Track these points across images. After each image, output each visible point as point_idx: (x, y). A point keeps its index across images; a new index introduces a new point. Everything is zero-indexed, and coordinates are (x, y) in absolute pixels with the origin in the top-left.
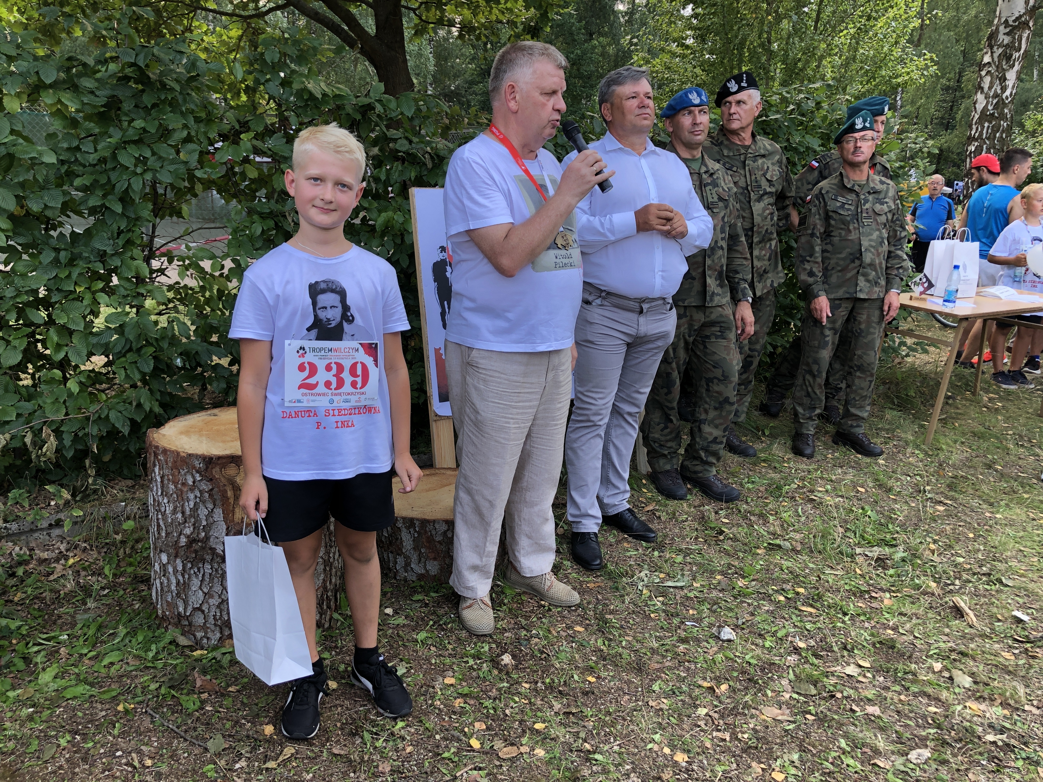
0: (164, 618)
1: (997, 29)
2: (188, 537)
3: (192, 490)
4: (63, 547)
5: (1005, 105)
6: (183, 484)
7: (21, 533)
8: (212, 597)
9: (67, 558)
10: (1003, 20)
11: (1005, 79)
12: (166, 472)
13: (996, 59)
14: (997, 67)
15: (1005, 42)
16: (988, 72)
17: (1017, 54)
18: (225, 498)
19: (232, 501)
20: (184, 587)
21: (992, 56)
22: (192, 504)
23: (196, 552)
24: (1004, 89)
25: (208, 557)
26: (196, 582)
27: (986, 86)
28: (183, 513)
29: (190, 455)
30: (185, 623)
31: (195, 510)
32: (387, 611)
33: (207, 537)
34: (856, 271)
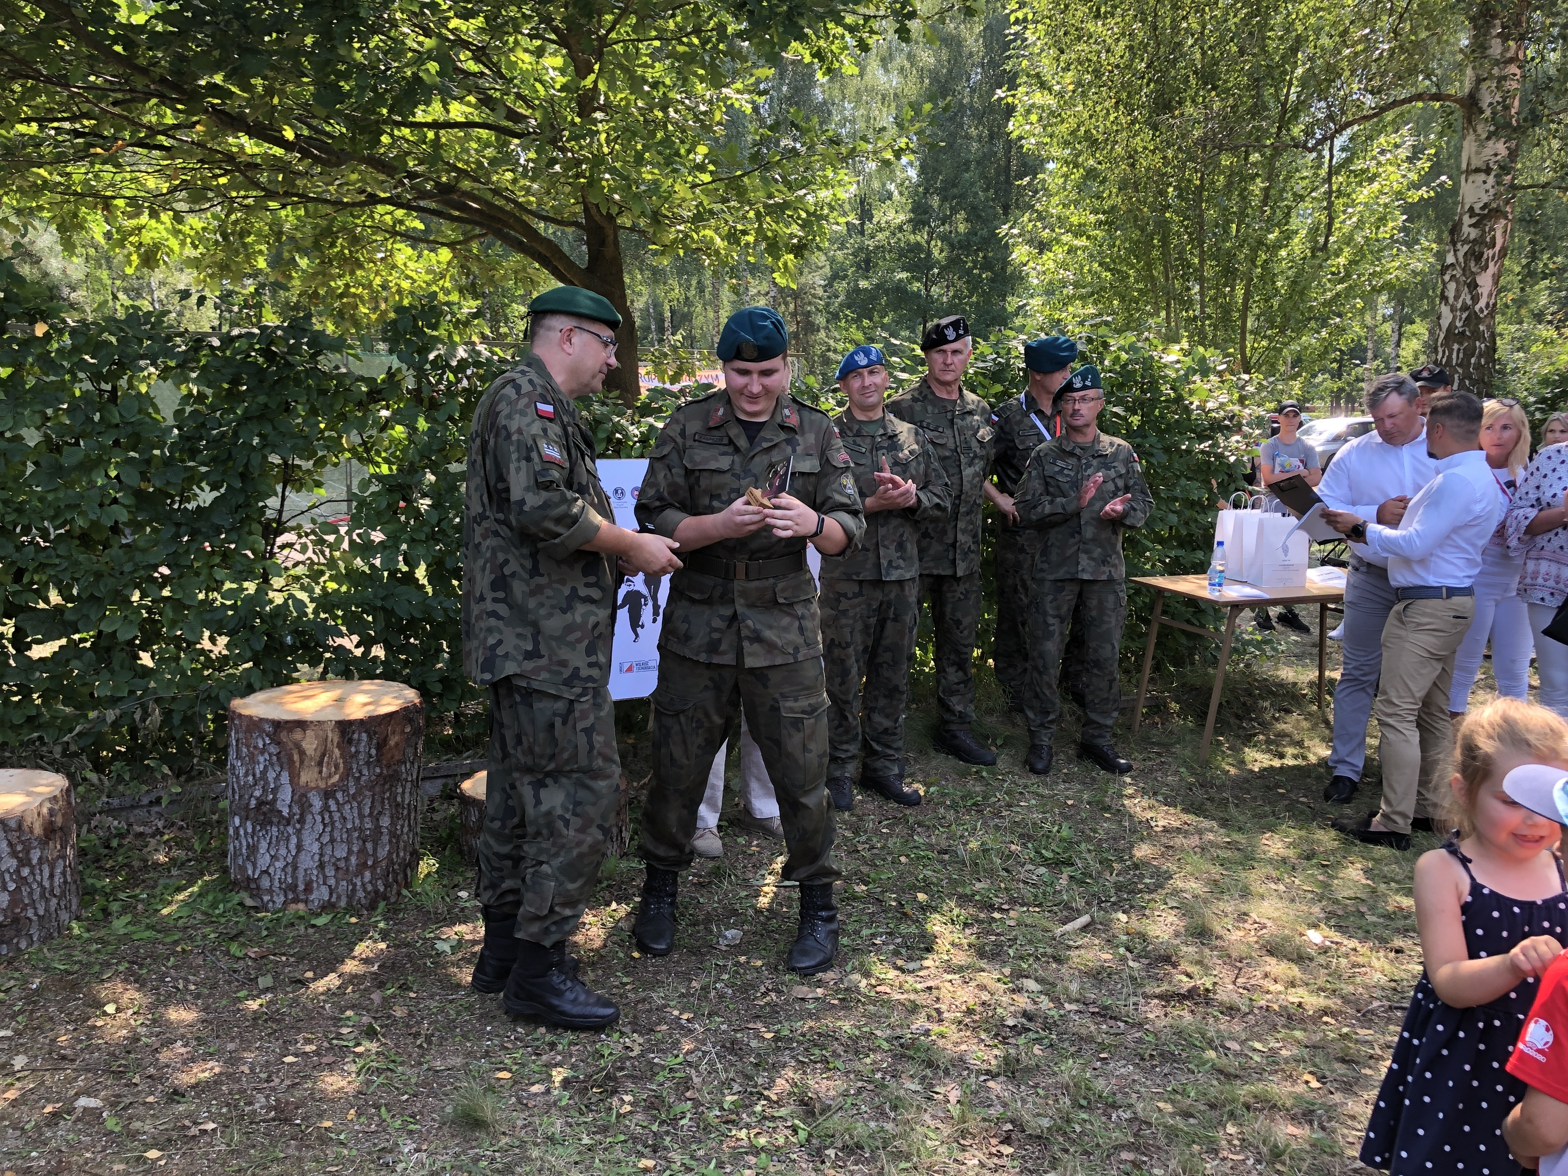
0: (235, 883)
1: (1461, 219)
2: (257, 799)
3: (262, 753)
4: (160, 824)
5: (1479, 320)
6: (255, 747)
7: (122, 809)
8: (278, 860)
9: (162, 834)
10: (1467, 207)
11: (1477, 286)
12: (241, 735)
13: (1461, 260)
14: (1464, 270)
15: (1472, 237)
16: (1453, 277)
17: (1491, 252)
18: (291, 761)
19: (298, 764)
20: (253, 849)
21: (1455, 255)
22: (262, 767)
23: (264, 814)
24: (1476, 299)
25: (275, 820)
26: (264, 845)
27: (1451, 293)
28: (254, 775)
29: (261, 719)
30: (253, 886)
31: (264, 772)
32: (461, 894)
33: (275, 800)
34: (1076, 548)
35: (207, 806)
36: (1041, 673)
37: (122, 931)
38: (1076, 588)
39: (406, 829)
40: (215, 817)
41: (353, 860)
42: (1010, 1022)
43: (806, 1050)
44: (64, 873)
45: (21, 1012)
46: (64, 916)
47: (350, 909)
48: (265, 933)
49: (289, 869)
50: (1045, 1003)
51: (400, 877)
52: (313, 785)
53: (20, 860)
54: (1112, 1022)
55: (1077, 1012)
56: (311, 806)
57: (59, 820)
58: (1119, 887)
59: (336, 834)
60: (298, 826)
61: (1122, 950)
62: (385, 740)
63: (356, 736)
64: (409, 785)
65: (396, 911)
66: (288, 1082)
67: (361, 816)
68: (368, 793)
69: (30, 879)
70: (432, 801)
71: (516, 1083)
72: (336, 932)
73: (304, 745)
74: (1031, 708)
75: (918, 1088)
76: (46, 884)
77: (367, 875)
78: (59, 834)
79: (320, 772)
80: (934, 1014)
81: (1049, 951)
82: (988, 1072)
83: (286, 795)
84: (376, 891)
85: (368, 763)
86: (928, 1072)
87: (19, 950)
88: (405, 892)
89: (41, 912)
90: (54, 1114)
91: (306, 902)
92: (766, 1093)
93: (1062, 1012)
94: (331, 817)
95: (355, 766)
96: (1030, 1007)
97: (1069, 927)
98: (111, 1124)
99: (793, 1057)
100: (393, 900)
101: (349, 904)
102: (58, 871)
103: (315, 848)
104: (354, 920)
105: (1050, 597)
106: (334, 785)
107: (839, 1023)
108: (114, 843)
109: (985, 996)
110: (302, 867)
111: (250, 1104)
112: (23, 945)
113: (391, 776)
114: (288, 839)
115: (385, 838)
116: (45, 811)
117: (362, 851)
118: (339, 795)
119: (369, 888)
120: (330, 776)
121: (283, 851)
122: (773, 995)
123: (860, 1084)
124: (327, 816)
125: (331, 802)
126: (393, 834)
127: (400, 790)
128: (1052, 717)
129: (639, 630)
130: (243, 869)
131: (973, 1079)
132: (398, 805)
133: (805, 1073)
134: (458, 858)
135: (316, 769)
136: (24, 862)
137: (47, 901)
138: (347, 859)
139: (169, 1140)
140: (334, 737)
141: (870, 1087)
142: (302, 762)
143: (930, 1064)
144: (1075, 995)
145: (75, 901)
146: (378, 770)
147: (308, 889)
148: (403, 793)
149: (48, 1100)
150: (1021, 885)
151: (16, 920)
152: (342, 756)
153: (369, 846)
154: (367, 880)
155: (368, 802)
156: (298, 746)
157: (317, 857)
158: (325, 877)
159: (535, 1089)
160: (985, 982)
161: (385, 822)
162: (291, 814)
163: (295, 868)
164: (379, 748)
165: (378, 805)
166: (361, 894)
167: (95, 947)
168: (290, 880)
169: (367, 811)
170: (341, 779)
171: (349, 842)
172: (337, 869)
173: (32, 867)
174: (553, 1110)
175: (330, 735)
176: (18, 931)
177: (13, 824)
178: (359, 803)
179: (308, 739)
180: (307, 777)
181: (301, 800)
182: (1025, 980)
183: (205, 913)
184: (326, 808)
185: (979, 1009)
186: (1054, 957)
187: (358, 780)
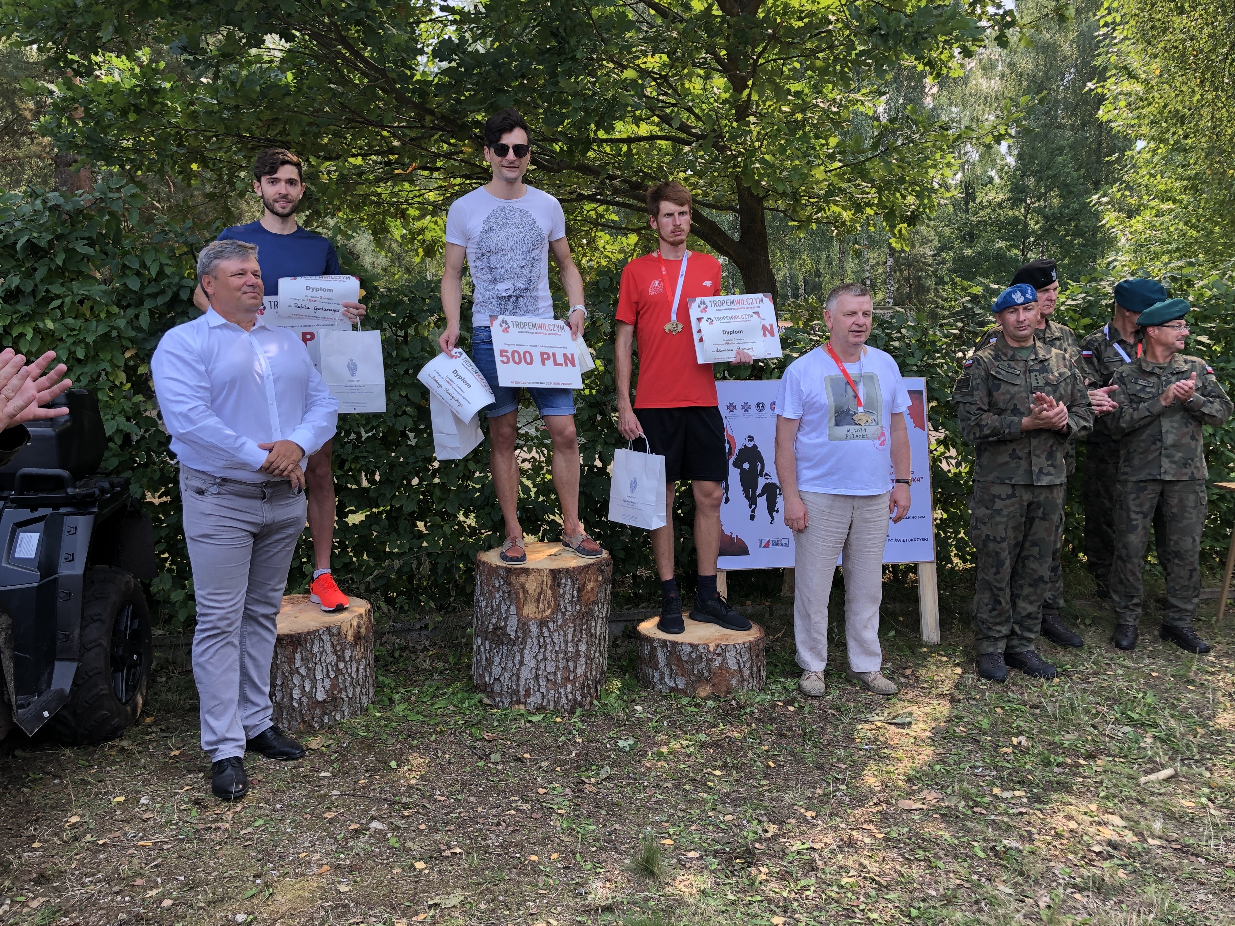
0: (477, 686)
2: (494, 625)
3: (498, 591)
4: (427, 643)
6: (493, 587)
7: (402, 631)
8: (506, 671)
9: (428, 650)
12: (484, 578)
18: (518, 598)
19: (522, 600)
20: (490, 662)
22: (497, 601)
23: (498, 636)
25: (505, 641)
26: (496, 660)
28: (492, 607)
29: (497, 567)
30: (489, 689)
31: (499, 605)
32: (637, 707)
33: (506, 626)
34: (1157, 453)
35: (459, 632)
36: (1124, 561)
37: (401, 714)
38: (1158, 489)
39: (597, 654)
40: (464, 641)
41: (559, 674)
42: (1097, 849)
43: (912, 850)
44: (365, 670)
45: (337, 760)
46: (365, 700)
47: (556, 712)
48: (496, 724)
49: (515, 678)
50: (1129, 837)
51: (593, 691)
52: (532, 616)
53: (338, 657)
54: (1193, 858)
55: (1160, 847)
56: (530, 631)
57: (363, 631)
58: (1202, 749)
59: (548, 655)
60: (521, 646)
61: (1204, 800)
62: (584, 585)
63: (563, 581)
64: (600, 621)
65: (589, 716)
66: (511, 828)
67: (566, 642)
68: (571, 625)
69: (344, 671)
70: (616, 639)
71: (676, 848)
72: (546, 728)
73: (527, 586)
74: (1116, 592)
75: (1011, 891)
76: (354, 675)
77: (569, 686)
78: (363, 641)
79: (538, 607)
80: (1025, 834)
81: (1134, 794)
82: (1075, 886)
83: (513, 623)
84: (575, 700)
85: (571, 602)
86: (1020, 880)
87: (335, 720)
88: (596, 702)
89: (350, 695)
90: (356, 831)
91: (525, 704)
92: (877, 878)
93: (1145, 845)
94: (544, 641)
95: (562, 604)
96: (1115, 838)
97: (1152, 777)
98: (393, 841)
99: (900, 855)
100: (587, 708)
101: (555, 707)
102: (362, 667)
103: (533, 664)
104: (558, 720)
105: (1133, 496)
106: (547, 617)
107: (940, 833)
108: (397, 654)
109: (1072, 825)
110: (523, 677)
111: (485, 840)
112: (338, 717)
113: (587, 613)
114: (514, 657)
115: (582, 660)
116: (355, 624)
117: (566, 668)
118: (551, 625)
119: (570, 696)
120: (544, 610)
121: (510, 665)
122: (884, 806)
123: (958, 882)
124: (541, 640)
125: (545, 630)
126: (588, 657)
127: (594, 624)
128: (1136, 601)
129: (774, 514)
130: (482, 676)
131: (1061, 890)
132: (592, 635)
133: (910, 867)
134: (635, 682)
135: (535, 605)
136: (341, 658)
137: (354, 687)
138: (555, 674)
139: (431, 857)
140: (548, 580)
141: (967, 885)
142: (525, 599)
143: (1021, 874)
144: (1157, 832)
145: (371, 690)
146: (578, 608)
147: (527, 694)
148: (596, 626)
149: (352, 821)
150: (1107, 739)
151: (334, 699)
152: (553, 595)
153: (571, 665)
154: (568, 690)
155: (571, 631)
156: (523, 586)
157: (534, 671)
158: (539, 686)
159: (691, 854)
160: (1074, 813)
161: (583, 647)
162: (517, 637)
163: (518, 678)
164: (579, 591)
165: (577, 634)
166: (564, 701)
167: (383, 723)
168: (514, 687)
169: (570, 638)
170: (552, 613)
171: (557, 661)
172: (548, 680)
173: (346, 663)
174: (705, 872)
175: (545, 580)
176: (336, 707)
177: (335, 631)
178: (565, 632)
179: (530, 582)
180: (529, 610)
181: (523, 626)
182: (1110, 816)
183: (455, 706)
184: (541, 633)
185: (1067, 835)
186: (1138, 800)
187: (564, 614)
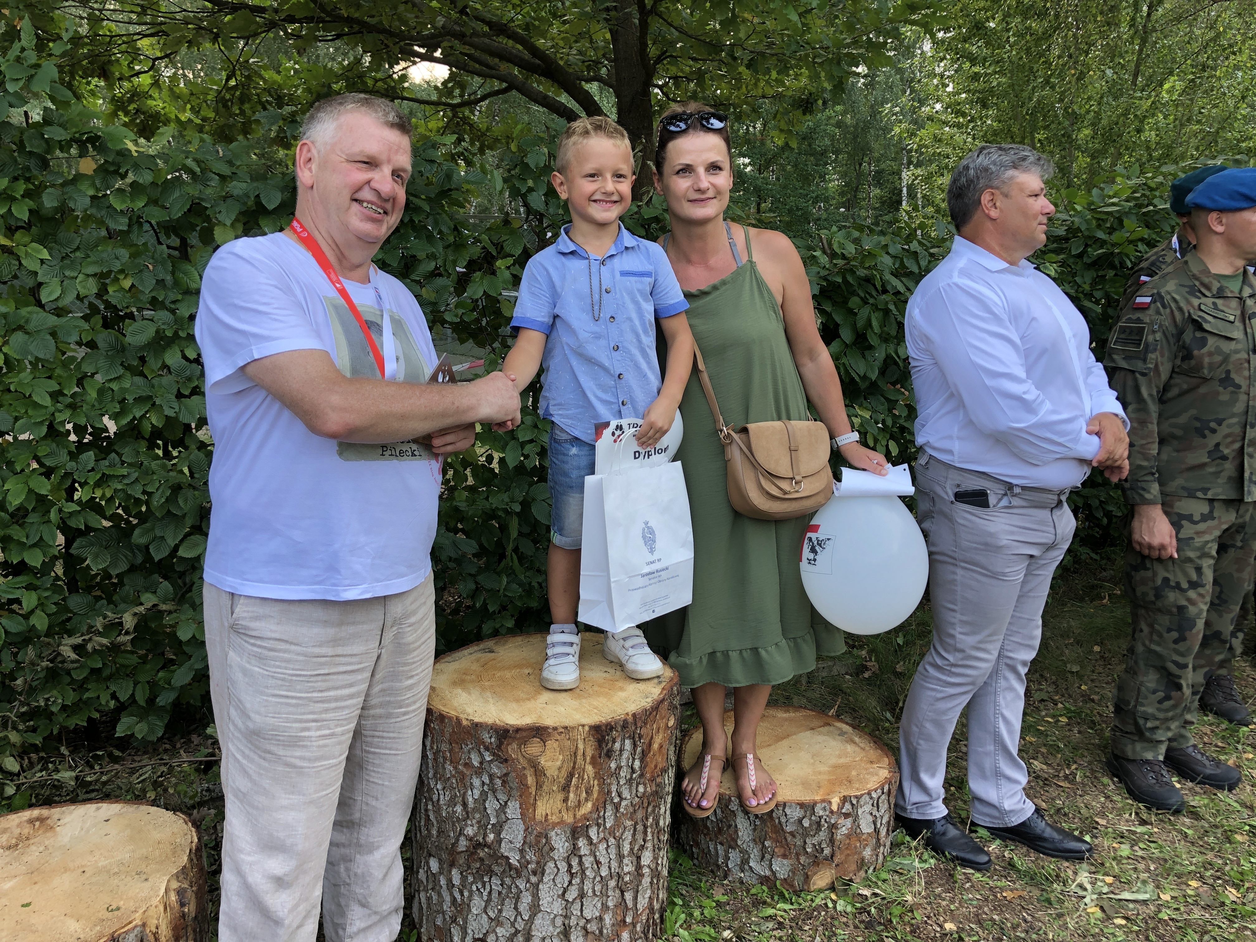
2: (471, 839)
3: (478, 774)
6: (466, 765)
8: (500, 924)
18: (523, 786)
19: (533, 790)
20: (461, 907)
22: (477, 793)
23: (481, 860)
25: (497, 869)
26: (479, 903)
28: (464, 805)
29: (477, 726)
31: (481, 801)
33: (499, 841)
41: (608, 919)
52: (554, 819)
56: (552, 849)
59: (588, 886)
60: (534, 879)
62: (650, 745)
63: (617, 746)
67: (620, 857)
68: (629, 823)
73: (543, 761)
79: (566, 800)
83: (515, 834)
85: (630, 782)
94: (581, 863)
95: (614, 788)
103: (557, 907)
106: (586, 818)
114: (518, 898)
115: (646, 881)
116: (173, 899)
117: (620, 904)
118: (593, 833)
120: (579, 805)
121: (508, 913)
124: (575, 862)
125: (581, 842)
126: (653, 873)
135: (560, 796)
138: (601, 919)
140: (586, 747)
142: (539, 786)
152: (597, 775)
153: (628, 896)
155: (628, 835)
156: (534, 764)
157: (559, 921)
162: (525, 864)
164: (642, 757)
165: (639, 837)
169: (626, 848)
170: (595, 809)
175: (581, 746)
178: (618, 839)
179: (549, 754)
180: (547, 808)
181: (537, 840)
184: (574, 850)
187: (617, 807)
